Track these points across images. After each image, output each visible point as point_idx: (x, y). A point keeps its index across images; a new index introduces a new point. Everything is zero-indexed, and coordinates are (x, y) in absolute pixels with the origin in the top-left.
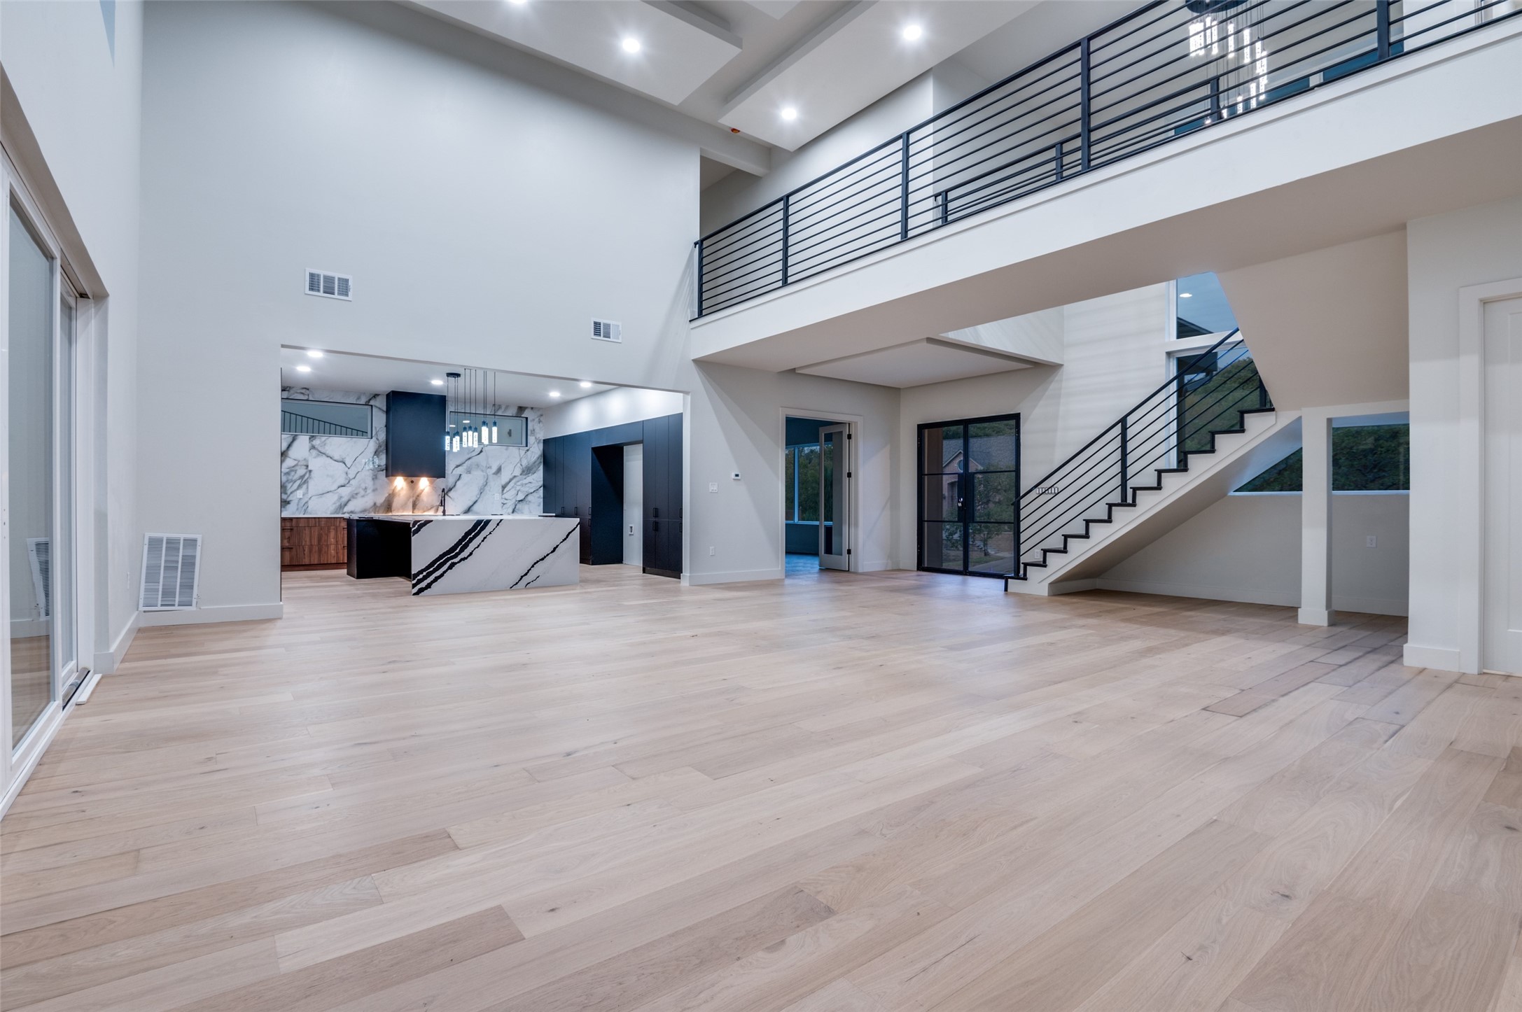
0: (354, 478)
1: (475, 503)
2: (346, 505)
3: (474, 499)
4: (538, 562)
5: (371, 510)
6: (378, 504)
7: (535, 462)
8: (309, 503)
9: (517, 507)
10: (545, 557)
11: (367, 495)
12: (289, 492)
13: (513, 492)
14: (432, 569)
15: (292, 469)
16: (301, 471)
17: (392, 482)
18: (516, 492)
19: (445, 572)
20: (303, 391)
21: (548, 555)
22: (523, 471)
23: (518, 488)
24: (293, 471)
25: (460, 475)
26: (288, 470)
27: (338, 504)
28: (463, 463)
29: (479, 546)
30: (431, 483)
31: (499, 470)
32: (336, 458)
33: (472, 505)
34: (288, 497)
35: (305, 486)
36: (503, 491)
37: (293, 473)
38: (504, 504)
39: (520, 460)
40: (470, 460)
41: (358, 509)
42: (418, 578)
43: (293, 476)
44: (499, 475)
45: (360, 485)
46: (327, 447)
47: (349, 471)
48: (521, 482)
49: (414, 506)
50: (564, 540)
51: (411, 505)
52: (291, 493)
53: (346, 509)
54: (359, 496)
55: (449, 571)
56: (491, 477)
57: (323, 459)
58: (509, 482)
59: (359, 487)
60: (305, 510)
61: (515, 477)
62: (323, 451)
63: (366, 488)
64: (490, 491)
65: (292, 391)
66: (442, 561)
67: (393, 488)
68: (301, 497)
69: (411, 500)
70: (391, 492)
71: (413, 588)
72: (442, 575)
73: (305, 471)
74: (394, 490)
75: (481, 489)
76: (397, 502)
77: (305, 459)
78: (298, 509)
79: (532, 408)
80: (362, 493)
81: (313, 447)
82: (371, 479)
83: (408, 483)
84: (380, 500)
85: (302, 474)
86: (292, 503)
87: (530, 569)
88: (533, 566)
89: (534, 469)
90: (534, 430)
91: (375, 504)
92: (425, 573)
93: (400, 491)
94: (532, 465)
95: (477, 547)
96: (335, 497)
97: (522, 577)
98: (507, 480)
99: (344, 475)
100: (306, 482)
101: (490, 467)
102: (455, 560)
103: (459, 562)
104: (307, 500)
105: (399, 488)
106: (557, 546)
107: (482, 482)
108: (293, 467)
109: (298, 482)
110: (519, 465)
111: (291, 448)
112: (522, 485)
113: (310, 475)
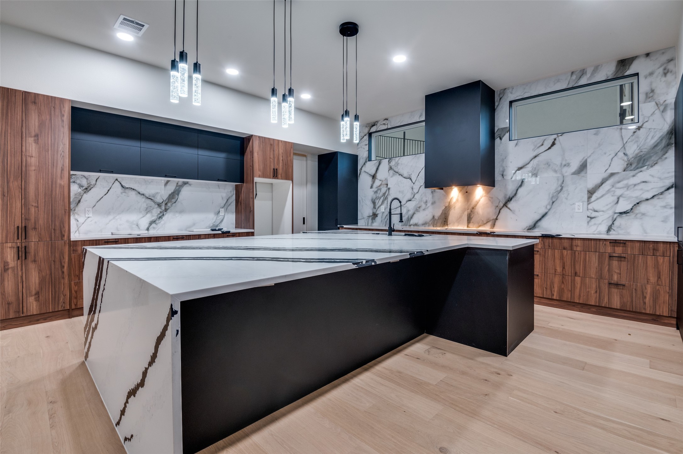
0: (418, 192)
1: (543, 216)
2: (412, 218)
5: (430, 223)
6: (436, 218)
7: (656, 146)
9: (616, 223)
11: (427, 208)
12: (377, 207)
13: (610, 199)
15: (379, 188)
16: (384, 189)
17: (447, 194)
18: (615, 199)
20: (384, 122)
22: (630, 164)
23: (618, 192)
24: (378, 189)
28: (527, 164)
30: (488, 192)
31: (583, 167)
33: (540, 219)
34: (377, 211)
36: (589, 198)
37: (379, 192)
38: (591, 218)
39: (624, 147)
40: (537, 159)
41: (421, 222)
43: (379, 194)
44: (582, 174)
45: (422, 198)
48: (625, 182)
51: (465, 218)
52: (378, 208)
54: (421, 209)
56: (568, 180)
57: (397, 178)
58: (602, 183)
59: (421, 201)
61: (612, 175)
63: (426, 202)
65: (378, 125)
67: (449, 200)
69: (466, 213)
70: (447, 205)
74: (449, 203)
75: (552, 197)
76: (453, 215)
78: (382, 221)
79: (648, 55)
80: (424, 206)
81: (391, 168)
83: (464, 194)
84: (438, 213)
85: (384, 192)
86: (379, 216)
89: (654, 158)
90: (652, 91)
91: (434, 217)
93: (455, 203)
94: (648, 153)
98: (598, 181)
99: (410, 191)
101: (568, 165)
105: (454, 200)
107: (554, 186)
108: (379, 186)
109: (382, 198)
110: (621, 154)
111: (378, 171)
112: (628, 187)
113: (389, 192)
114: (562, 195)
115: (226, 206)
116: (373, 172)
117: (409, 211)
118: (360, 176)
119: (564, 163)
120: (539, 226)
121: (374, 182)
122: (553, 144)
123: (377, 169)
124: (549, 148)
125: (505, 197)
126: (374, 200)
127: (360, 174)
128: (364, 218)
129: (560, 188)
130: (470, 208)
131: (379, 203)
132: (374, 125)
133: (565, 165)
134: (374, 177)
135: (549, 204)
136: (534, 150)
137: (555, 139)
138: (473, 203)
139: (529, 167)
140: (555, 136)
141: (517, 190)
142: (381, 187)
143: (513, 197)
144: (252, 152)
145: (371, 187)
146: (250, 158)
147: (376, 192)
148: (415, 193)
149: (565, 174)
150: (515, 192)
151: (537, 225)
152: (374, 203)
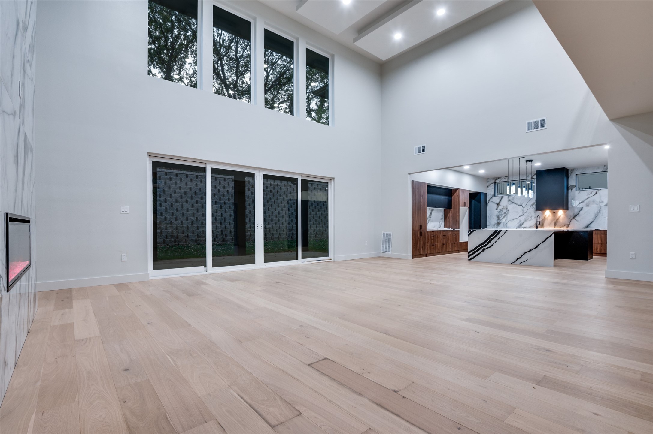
0: (526, 212)
3: (591, 220)
4: (526, 252)
8: (508, 223)
10: (531, 250)
11: (532, 219)
12: (500, 219)
14: (475, 250)
15: (501, 210)
16: (505, 211)
17: (543, 213)
19: (481, 252)
21: (533, 249)
24: (502, 211)
25: (582, 208)
26: (500, 211)
27: (519, 224)
28: (584, 201)
29: (496, 242)
30: (565, 213)
32: (518, 204)
33: (590, 224)
35: (506, 217)
37: (502, 212)
42: (470, 253)
46: (514, 200)
47: (524, 209)
49: (555, 225)
50: (543, 242)
51: (553, 224)
52: (501, 220)
53: (523, 226)
54: (528, 220)
55: (483, 252)
57: (513, 205)
59: (528, 216)
60: (506, 227)
62: (513, 201)
63: (531, 217)
64: (602, 215)
65: (501, 179)
66: (479, 247)
67: (544, 216)
68: (505, 221)
69: (554, 222)
70: (543, 218)
71: (468, 257)
72: (479, 253)
73: (506, 210)
74: (545, 217)
75: (596, 215)
77: (506, 206)
78: (503, 226)
80: (530, 219)
81: (509, 200)
82: (534, 212)
83: (552, 213)
87: (522, 256)
88: (524, 254)
92: (473, 252)
93: (548, 217)
95: (495, 243)
96: (518, 221)
97: (518, 259)
99: (522, 211)
100: (506, 215)
101: (603, 202)
102: (485, 248)
103: (487, 249)
104: (507, 222)
105: (547, 216)
106: (539, 245)
108: (502, 209)
111: (501, 202)
113: (508, 212)
114: (600, 214)
115: (442, 219)
116: (498, 201)
117: (520, 221)
118: (489, 204)
119: (601, 201)
120: (589, 227)
121: (498, 207)
122: (596, 193)
123: (500, 201)
124: (594, 195)
125: (574, 215)
126: (499, 216)
127: (488, 203)
128: (491, 225)
129: (599, 211)
130: (556, 219)
131: (501, 217)
132: (498, 179)
133: (601, 202)
134: (498, 204)
135: (594, 217)
136: (587, 195)
137: (597, 192)
138: (558, 217)
139: (585, 202)
140: (597, 190)
141: (579, 212)
142: (503, 209)
143: (577, 215)
144: (458, 196)
145: (497, 209)
146: (457, 199)
147: (500, 212)
148: (525, 212)
149: (601, 206)
150: (578, 213)
151: (589, 226)
152: (498, 217)
